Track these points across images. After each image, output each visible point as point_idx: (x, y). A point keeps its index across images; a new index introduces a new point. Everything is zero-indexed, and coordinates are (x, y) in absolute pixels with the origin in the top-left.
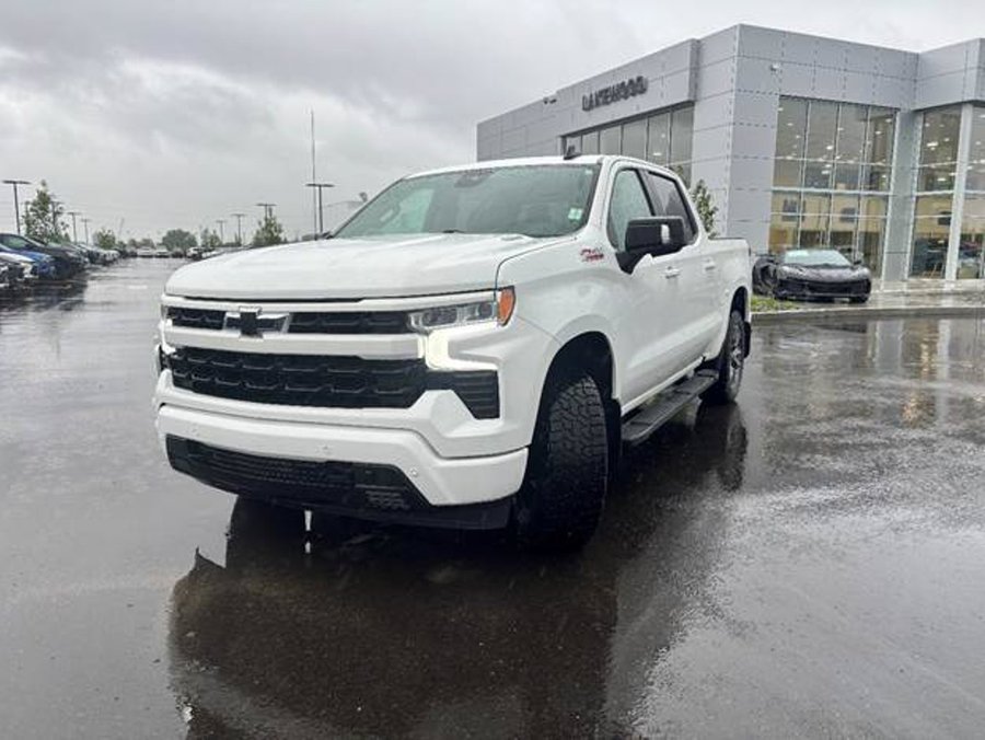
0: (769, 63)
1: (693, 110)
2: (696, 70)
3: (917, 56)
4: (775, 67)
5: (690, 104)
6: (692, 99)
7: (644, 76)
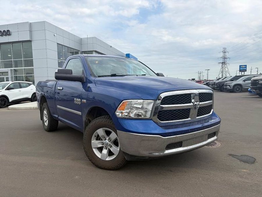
0: (54, 34)
1: (31, 43)
2: (31, 31)
3: (81, 39)
4: (55, 35)
5: (30, 41)
6: (31, 40)
7: (10, 30)
